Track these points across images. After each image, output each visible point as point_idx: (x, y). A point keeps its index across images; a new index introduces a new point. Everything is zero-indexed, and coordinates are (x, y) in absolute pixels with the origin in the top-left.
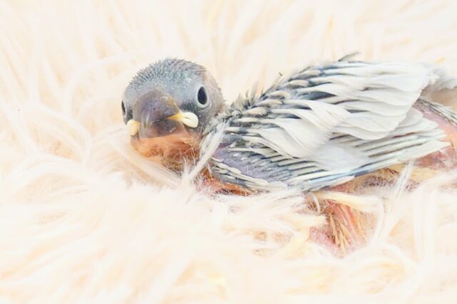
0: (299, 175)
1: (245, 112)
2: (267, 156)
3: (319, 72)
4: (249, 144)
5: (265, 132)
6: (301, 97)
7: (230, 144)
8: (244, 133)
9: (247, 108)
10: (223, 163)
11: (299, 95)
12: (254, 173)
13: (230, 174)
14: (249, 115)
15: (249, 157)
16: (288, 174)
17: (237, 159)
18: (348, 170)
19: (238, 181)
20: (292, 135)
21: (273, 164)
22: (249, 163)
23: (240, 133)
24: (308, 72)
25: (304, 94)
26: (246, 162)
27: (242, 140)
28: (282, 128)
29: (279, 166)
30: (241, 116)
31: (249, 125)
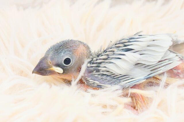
0: (123, 81)
1: (98, 58)
2: (109, 75)
3: (128, 41)
4: (101, 71)
5: (107, 65)
6: (121, 50)
7: (93, 72)
8: (99, 67)
9: (99, 57)
10: (91, 79)
11: (120, 50)
12: (104, 82)
13: (95, 84)
14: (100, 59)
15: (102, 76)
16: (119, 81)
17: (96, 77)
18: (143, 77)
19: (98, 86)
20: (119, 66)
21: (112, 78)
22: (102, 79)
23: (97, 67)
24: (123, 41)
25: (122, 50)
26: (101, 78)
27: (98, 69)
28: (115, 63)
29: (114, 78)
30: (97, 60)
31: (100, 63)
